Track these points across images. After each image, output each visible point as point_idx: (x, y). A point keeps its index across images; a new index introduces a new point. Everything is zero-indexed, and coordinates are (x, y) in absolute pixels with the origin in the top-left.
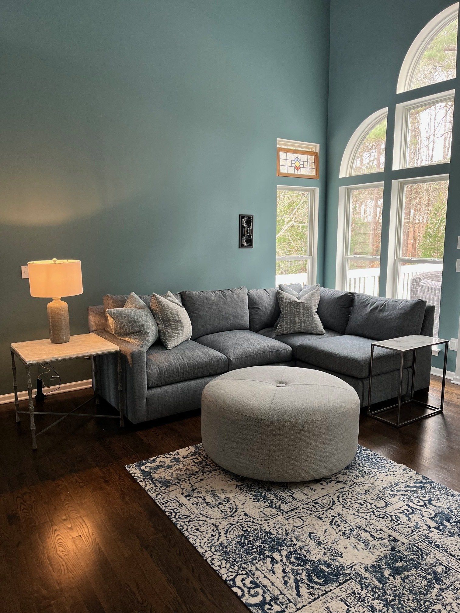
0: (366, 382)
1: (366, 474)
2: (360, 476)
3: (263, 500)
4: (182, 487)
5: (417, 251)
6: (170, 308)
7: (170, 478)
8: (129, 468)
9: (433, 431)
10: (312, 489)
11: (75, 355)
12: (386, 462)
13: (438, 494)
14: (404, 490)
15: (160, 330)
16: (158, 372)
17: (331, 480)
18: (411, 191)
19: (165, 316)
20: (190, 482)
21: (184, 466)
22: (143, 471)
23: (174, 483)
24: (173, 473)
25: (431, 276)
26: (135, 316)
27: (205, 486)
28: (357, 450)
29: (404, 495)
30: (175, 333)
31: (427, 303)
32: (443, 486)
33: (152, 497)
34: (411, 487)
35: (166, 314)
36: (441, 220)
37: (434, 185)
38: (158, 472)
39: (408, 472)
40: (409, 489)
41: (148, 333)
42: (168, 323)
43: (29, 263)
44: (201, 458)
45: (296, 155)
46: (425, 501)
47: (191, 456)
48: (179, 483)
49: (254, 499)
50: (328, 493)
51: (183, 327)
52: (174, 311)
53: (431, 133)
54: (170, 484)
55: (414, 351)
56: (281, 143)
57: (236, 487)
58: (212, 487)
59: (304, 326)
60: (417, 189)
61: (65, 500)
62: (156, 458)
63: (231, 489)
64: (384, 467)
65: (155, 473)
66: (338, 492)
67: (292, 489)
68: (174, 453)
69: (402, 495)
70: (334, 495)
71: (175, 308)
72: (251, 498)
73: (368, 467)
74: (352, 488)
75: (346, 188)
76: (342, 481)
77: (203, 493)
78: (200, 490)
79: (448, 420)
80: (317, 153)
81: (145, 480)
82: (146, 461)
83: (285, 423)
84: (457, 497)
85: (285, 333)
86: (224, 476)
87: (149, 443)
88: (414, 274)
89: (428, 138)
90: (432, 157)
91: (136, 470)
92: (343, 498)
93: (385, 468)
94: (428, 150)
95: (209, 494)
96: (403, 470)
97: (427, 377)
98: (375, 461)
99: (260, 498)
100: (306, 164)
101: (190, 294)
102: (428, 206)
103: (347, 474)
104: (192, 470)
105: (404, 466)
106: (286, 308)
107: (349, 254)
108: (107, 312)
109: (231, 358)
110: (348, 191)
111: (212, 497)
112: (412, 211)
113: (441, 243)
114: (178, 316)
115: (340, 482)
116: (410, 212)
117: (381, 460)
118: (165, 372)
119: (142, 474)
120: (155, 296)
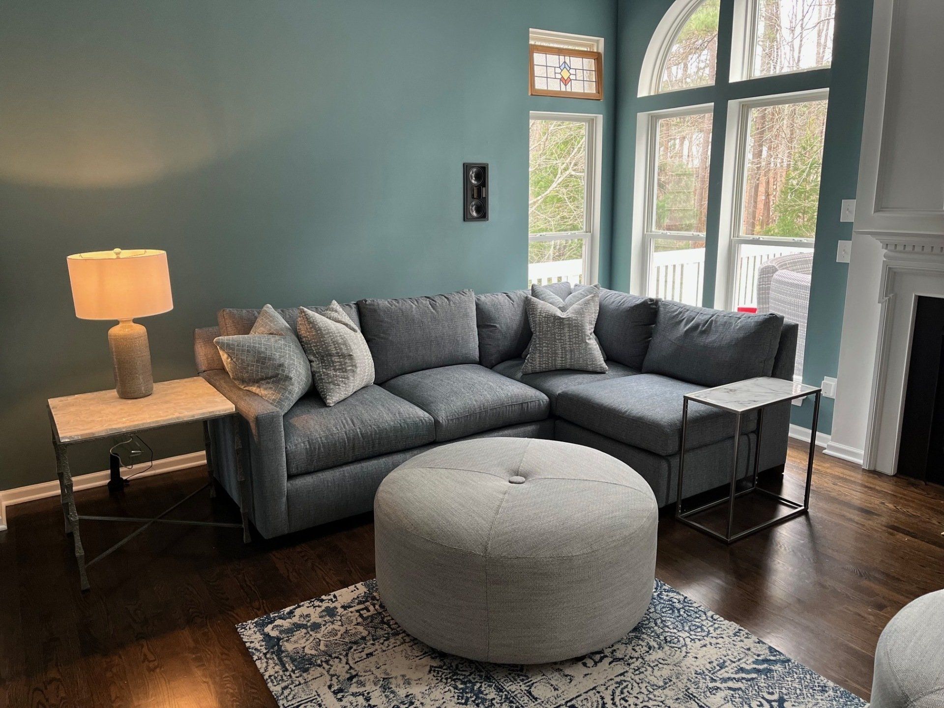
0: (675, 462)
1: (666, 642)
2: (657, 646)
3: (475, 700)
4: (332, 672)
5: (771, 214)
6: (331, 332)
7: (313, 652)
8: (243, 630)
9: (791, 550)
10: (566, 676)
11: (153, 422)
12: (704, 617)
13: (797, 686)
14: (735, 678)
15: (314, 371)
16: (306, 448)
17: (602, 655)
18: (763, 117)
19: (323, 348)
20: (347, 660)
21: (342, 625)
22: (267, 637)
23: (319, 662)
24: (320, 640)
25: (793, 264)
26: (266, 349)
27: (373, 669)
28: (654, 590)
29: (734, 690)
30: (342, 378)
31: (785, 320)
32: (807, 668)
33: (273, 694)
34: (748, 672)
35: (324, 344)
36: (812, 164)
37: (800, 107)
38: (293, 639)
39: (743, 638)
40: (744, 675)
41: (291, 379)
42: (328, 360)
43: (69, 257)
44: (374, 607)
45: (562, 58)
46: (773, 703)
47: (358, 604)
48: (327, 662)
49: (458, 699)
50: (594, 686)
51: (355, 366)
52: (338, 338)
53: (797, 22)
54: (310, 664)
55: (760, 411)
56: (537, 36)
57: (430, 672)
58: (386, 673)
59: (571, 359)
60: (773, 115)
61: (117, 697)
62: (295, 609)
63: (419, 675)
64: (701, 627)
65: (287, 641)
66: (613, 682)
67: (530, 676)
68: (329, 597)
69: (730, 689)
70: (607, 689)
71: (339, 333)
72: (454, 697)
73: (671, 627)
74: (641, 673)
75: (649, 114)
76: (622, 659)
77: (367, 684)
78: (362, 679)
79: (818, 527)
80: (599, 54)
81: (268, 656)
82: (276, 615)
83: (515, 561)
84: (831, 693)
85: (538, 370)
86: (411, 646)
87: (288, 576)
88: (765, 259)
89: (792, 30)
90: (799, 61)
91: (255, 633)
92: (622, 696)
93: (703, 630)
94: (793, 50)
95: (377, 687)
96: (735, 635)
97: (782, 443)
98: (685, 615)
99: (469, 695)
100: (579, 73)
101: (373, 305)
102: (791, 140)
103: (633, 642)
104: (355, 634)
105: (735, 626)
106: (540, 327)
107: (654, 229)
108: (216, 342)
109: (440, 420)
110: (653, 120)
111: (383, 695)
112: (765, 149)
113: (809, 202)
114: (346, 346)
115: (620, 659)
116: (761, 151)
117: (696, 613)
118: (319, 448)
119: (264, 643)
120: (304, 312)
